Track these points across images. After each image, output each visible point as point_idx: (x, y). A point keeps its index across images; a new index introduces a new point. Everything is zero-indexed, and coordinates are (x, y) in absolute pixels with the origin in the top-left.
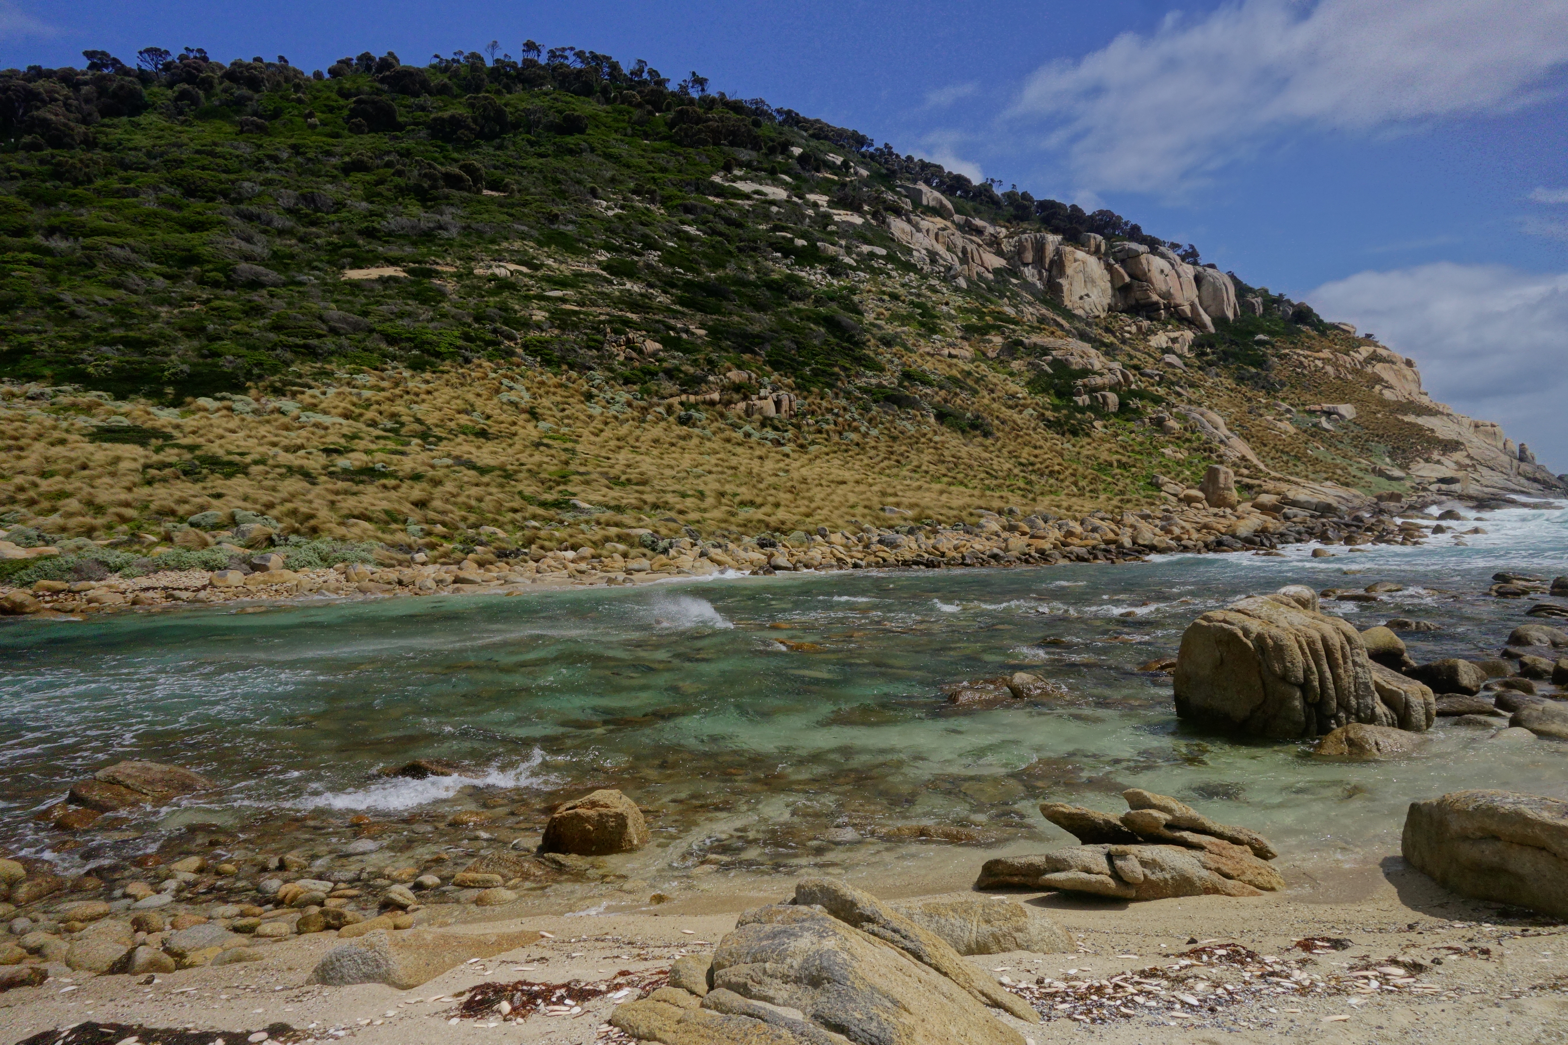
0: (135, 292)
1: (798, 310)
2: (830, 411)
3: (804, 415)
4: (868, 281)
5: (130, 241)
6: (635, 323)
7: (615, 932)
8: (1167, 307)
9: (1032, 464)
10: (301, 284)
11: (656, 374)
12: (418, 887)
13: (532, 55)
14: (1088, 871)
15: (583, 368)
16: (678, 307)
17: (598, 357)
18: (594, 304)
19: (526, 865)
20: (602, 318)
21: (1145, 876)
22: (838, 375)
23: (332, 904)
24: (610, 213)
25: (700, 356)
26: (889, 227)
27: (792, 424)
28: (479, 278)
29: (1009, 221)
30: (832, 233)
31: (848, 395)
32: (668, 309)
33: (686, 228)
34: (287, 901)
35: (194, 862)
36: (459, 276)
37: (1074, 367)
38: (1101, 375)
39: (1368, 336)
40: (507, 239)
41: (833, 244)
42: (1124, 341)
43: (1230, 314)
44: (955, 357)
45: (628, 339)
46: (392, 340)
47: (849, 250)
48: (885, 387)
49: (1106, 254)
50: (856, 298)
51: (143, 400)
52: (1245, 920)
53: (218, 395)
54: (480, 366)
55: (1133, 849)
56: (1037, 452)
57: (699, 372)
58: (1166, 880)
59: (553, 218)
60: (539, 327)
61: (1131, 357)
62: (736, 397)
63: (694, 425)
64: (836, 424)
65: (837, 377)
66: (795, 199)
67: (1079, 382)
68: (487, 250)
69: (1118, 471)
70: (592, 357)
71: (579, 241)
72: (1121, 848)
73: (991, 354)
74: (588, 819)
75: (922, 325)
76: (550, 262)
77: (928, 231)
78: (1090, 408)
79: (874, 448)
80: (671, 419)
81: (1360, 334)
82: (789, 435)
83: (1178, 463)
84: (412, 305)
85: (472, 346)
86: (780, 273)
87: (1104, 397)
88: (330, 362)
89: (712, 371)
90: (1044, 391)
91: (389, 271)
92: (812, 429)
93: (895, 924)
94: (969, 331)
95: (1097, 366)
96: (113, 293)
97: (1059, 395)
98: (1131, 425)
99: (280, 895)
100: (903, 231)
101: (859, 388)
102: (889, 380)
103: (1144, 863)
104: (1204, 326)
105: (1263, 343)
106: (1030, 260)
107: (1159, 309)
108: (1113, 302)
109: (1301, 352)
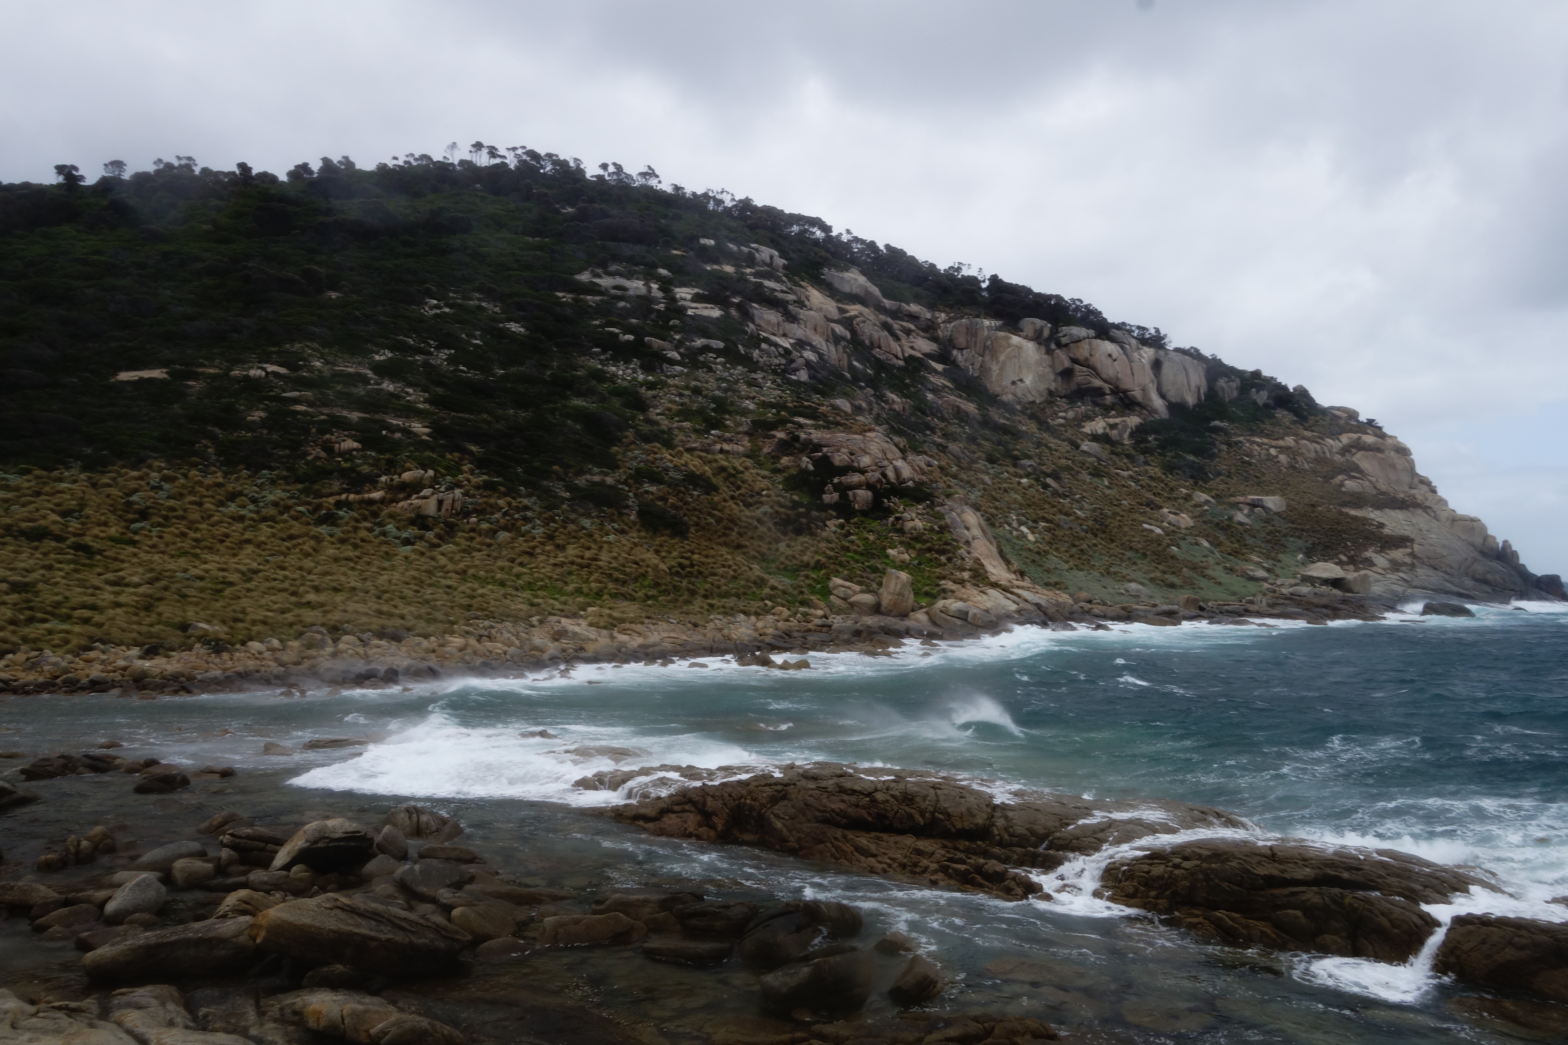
1: (570, 407)
3: (467, 514)
4: (680, 375)
6: (352, 423)
8: (1113, 393)
10: (61, 386)
11: (333, 473)
13: (472, 155)
15: (260, 467)
16: (422, 406)
17: (286, 457)
18: (326, 404)
20: (320, 418)
24: (433, 312)
26: (750, 319)
28: (233, 379)
30: (672, 327)
33: (511, 325)
36: (213, 377)
37: (837, 464)
38: (865, 472)
39: (1370, 422)
40: (292, 341)
41: (663, 339)
45: (329, 440)
47: (679, 345)
48: (604, 484)
49: (1048, 339)
50: (652, 394)
57: (374, 471)
60: (248, 426)
62: (399, 496)
67: (835, 480)
68: (263, 353)
70: (280, 457)
73: (765, 450)
75: (707, 420)
76: (318, 363)
78: (833, 506)
80: (309, 517)
87: (855, 495)
89: (387, 472)
90: (797, 488)
91: (153, 373)
94: (757, 426)
97: (807, 492)
98: (870, 524)
104: (1155, 411)
105: (1217, 430)
106: (964, 345)
107: (1104, 394)
108: (1053, 387)
109: (1258, 440)
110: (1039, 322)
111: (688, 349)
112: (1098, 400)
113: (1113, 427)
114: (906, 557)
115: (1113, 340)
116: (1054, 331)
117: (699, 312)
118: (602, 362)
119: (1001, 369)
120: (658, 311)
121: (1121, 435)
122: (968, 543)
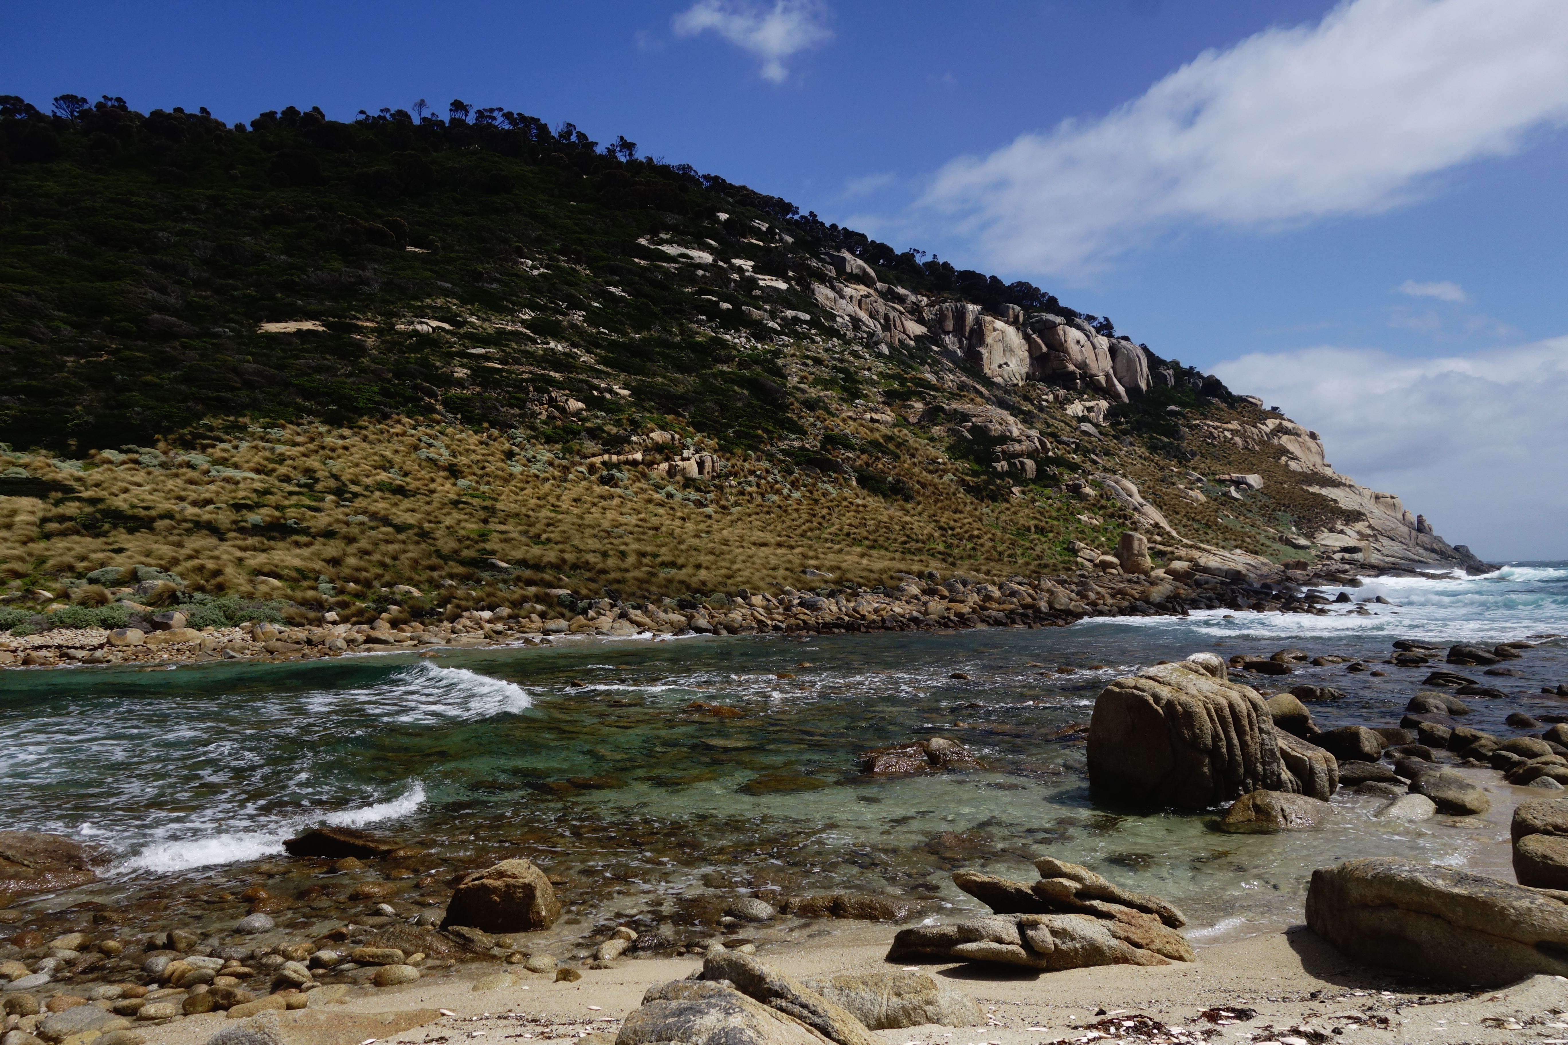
0: (40, 341)
1: (723, 373)
2: (752, 472)
3: (727, 477)
4: (792, 345)
5: (37, 288)
6: (558, 382)
7: (518, 1009)
8: (1083, 377)
9: (952, 529)
10: (216, 336)
11: (579, 433)
12: (315, 963)
13: (460, 115)
14: (1000, 941)
15: (504, 426)
16: (602, 367)
17: (520, 415)
18: (517, 362)
19: (429, 938)
20: (525, 376)
21: (1056, 945)
22: (761, 437)
23: (222, 982)
24: (536, 272)
25: (624, 416)
26: (813, 293)
27: (715, 485)
28: (401, 333)
29: (930, 291)
30: (757, 297)
31: (771, 457)
32: (591, 369)
33: (613, 289)
34: (174, 979)
35: (75, 939)
36: (379, 332)
37: (993, 433)
38: (1019, 442)
39: (1275, 409)
40: (429, 296)
42: (1041, 409)
43: (1144, 386)
44: (877, 421)
45: (551, 397)
46: (308, 395)
47: (773, 316)
48: (808, 450)
49: (1024, 324)
50: (780, 362)
51: (44, 452)
52: (1153, 990)
53: (124, 447)
54: (399, 422)
55: (1045, 918)
56: (957, 516)
57: (622, 432)
58: (1076, 949)
59: (478, 276)
60: (460, 383)
61: (1048, 426)
62: (658, 457)
63: (616, 486)
64: (758, 485)
65: (760, 439)
66: (721, 263)
67: (998, 448)
68: (410, 307)
69: (1036, 536)
70: (514, 415)
71: (503, 299)
72: (1031, 917)
73: (912, 420)
74: (495, 890)
75: (844, 389)
76: (473, 319)
77: (851, 298)
78: (1008, 474)
79: (797, 510)
80: (593, 478)
81: (1267, 407)
82: (711, 496)
83: (1095, 529)
84: (330, 360)
85: (392, 401)
86: (705, 335)
87: (1022, 463)
88: (244, 416)
90: (964, 457)
91: (307, 325)
92: (734, 491)
93: (804, 999)
94: (890, 397)
95: (1016, 432)
96: (17, 342)
97: (978, 461)
98: (1047, 491)
99: (167, 972)
100: (827, 297)
101: (782, 451)
102: (811, 444)
103: (1054, 933)
104: (1117, 396)
105: (1173, 413)
107: (1076, 378)
108: (1030, 370)
109: (1211, 423)
110: (1016, 308)
112: (1073, 384)
115: (1079, 328)
116: (1028, 317)
117: (767, 283)
119: (989, 353)
121: (1097, 417)
122: (1138, 509)
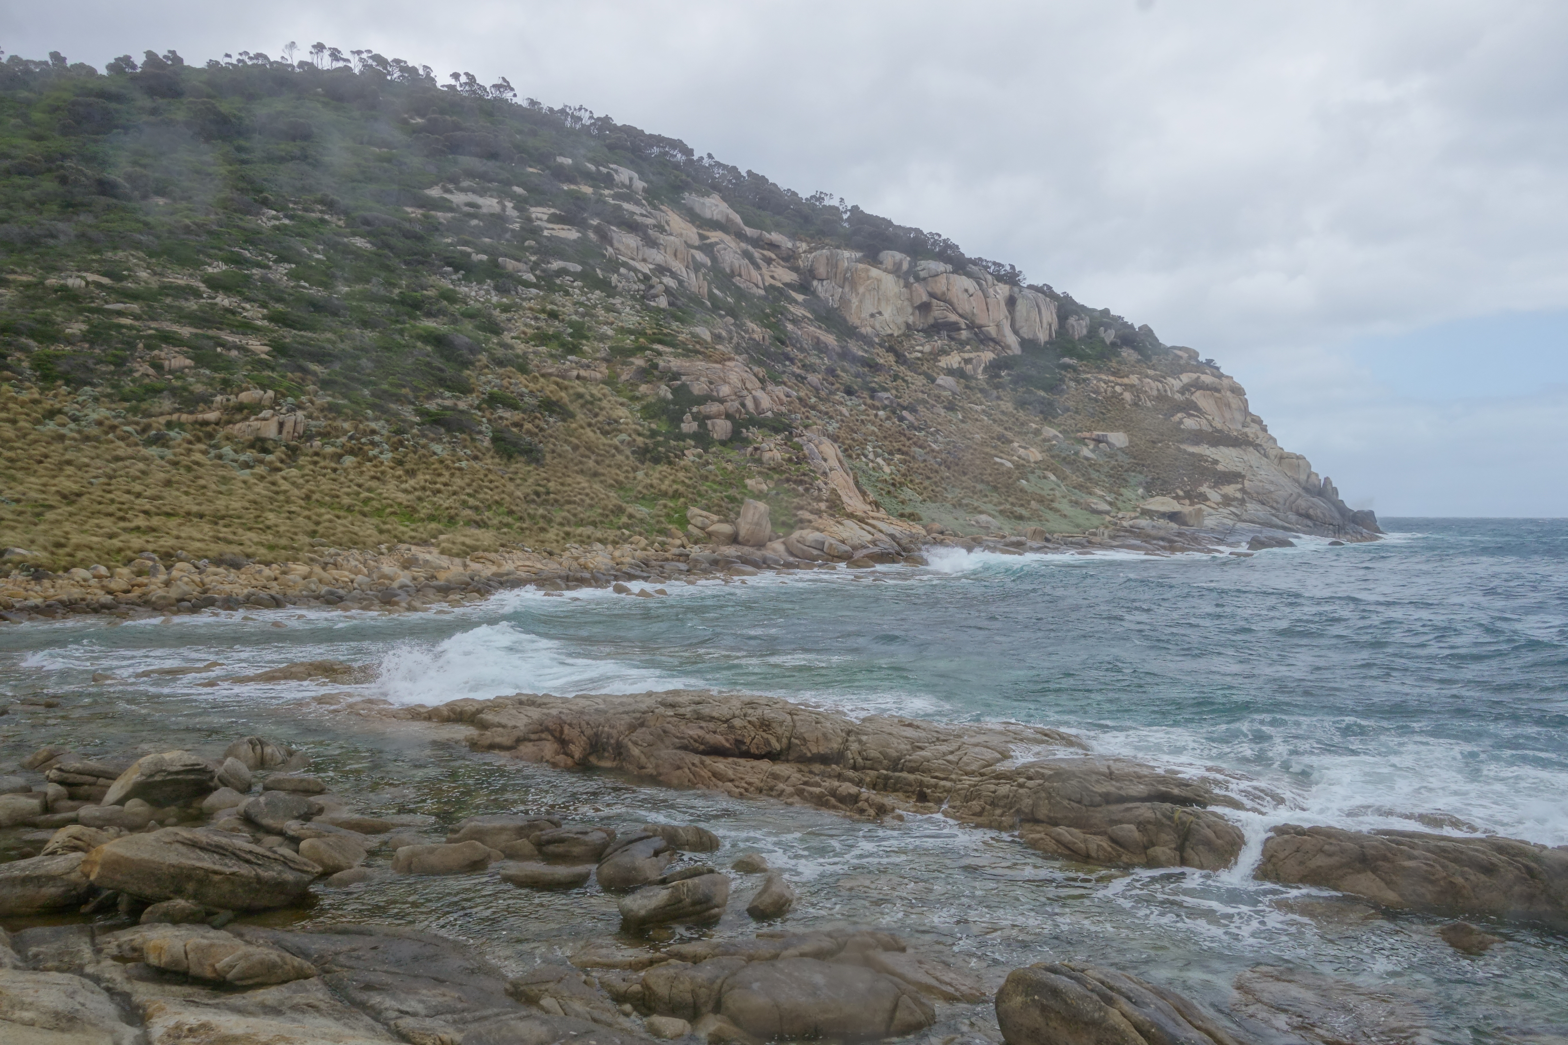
3: (314, 437)
4: (535, 298)
6: (183, 338)
8: (969, 328)
11: (162, 392)
13: (313, 58)
15: (82, 384)
17: (111, 373)
18: (154, 318)
20: (148, 332)
24: (271, 224)
28: (48, 288)
30: (528, 248)
36: (27, 286)
37: (696, 393)
38: (725, 402)
39: (1209, 362)
40: (115, 249)
41: (518, 260)
43: (1043, 336)
45: (157, 356)
47: (535, 266)
48: (456, 409)
49: (906, 273)
50: (506, 317)
57: (208, 391)
60: (65, 340)
62: (238, 417)
68: (82, 261)
70: (103, 373)
71: (199, 252)
73: (624, 377)
75: (563, 345)
76: (143, 274)
78: (691, 435)
80: (138, 438)
81: (1202, 358)
86: (436, 288)
87: (714, 425)
89: (223, 391)
90: (655, 416)
94: (615, 352)
97: (665, 421)
98: (733, 454)
101: (418, 410)
102: (467, 402)
104: (1009, 347)
105: (1066, 367)
106: (824, 276)
107: (960, 329)
108: (911, 320)
109: (1104, 377)
110: (898, 256)
111: (544, 271)
112: (953, 334)
113: (967, 361)
114: (764, 487)
115: (969, 275)
116: (913, 265)
117: (555, 233)
118: (453, 282)
119: (861, 301)
120: (513, 231)
121: (975, 370)
122: (825, 474)
